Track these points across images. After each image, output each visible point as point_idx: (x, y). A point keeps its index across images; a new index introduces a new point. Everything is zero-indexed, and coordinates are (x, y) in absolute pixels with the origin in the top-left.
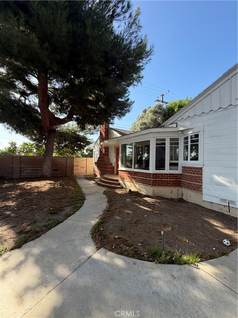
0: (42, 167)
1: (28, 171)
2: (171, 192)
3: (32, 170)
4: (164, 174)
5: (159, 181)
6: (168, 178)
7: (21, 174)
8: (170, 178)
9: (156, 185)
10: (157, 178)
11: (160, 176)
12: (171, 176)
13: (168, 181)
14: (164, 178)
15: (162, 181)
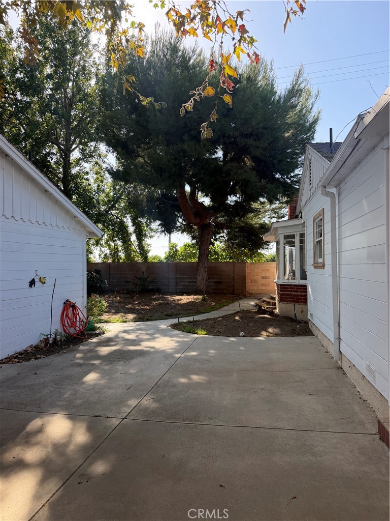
0: (195, 278)
1: (185, 284)
2: (302, 312)
3: (189, 282)
4: (294, 285)
5: (287, 295)
6: (298, 292)
7: (177, 287)
8: (300, 292)
9: (285, 301)
10: (286, 291)
11: (288, 288)
12: (301, 289)
13: (297, 295)
14: (294, 291)
15: (291, 295)
